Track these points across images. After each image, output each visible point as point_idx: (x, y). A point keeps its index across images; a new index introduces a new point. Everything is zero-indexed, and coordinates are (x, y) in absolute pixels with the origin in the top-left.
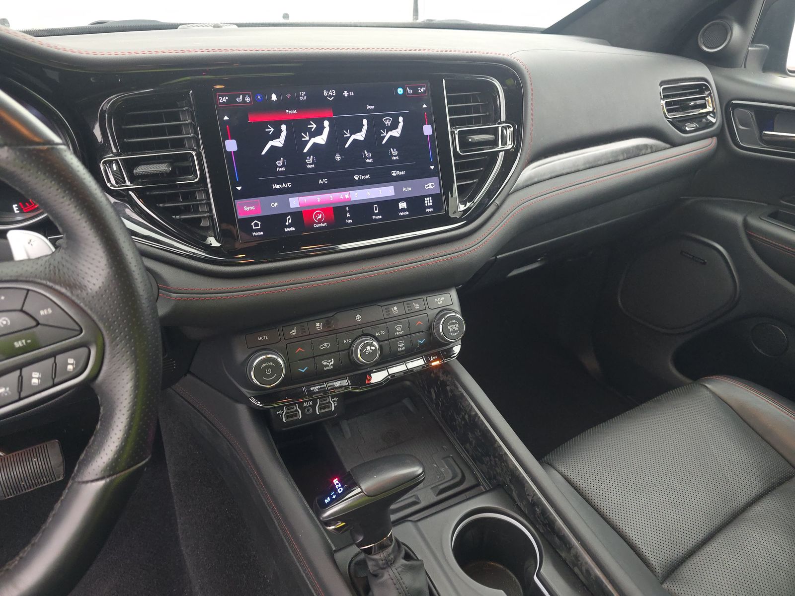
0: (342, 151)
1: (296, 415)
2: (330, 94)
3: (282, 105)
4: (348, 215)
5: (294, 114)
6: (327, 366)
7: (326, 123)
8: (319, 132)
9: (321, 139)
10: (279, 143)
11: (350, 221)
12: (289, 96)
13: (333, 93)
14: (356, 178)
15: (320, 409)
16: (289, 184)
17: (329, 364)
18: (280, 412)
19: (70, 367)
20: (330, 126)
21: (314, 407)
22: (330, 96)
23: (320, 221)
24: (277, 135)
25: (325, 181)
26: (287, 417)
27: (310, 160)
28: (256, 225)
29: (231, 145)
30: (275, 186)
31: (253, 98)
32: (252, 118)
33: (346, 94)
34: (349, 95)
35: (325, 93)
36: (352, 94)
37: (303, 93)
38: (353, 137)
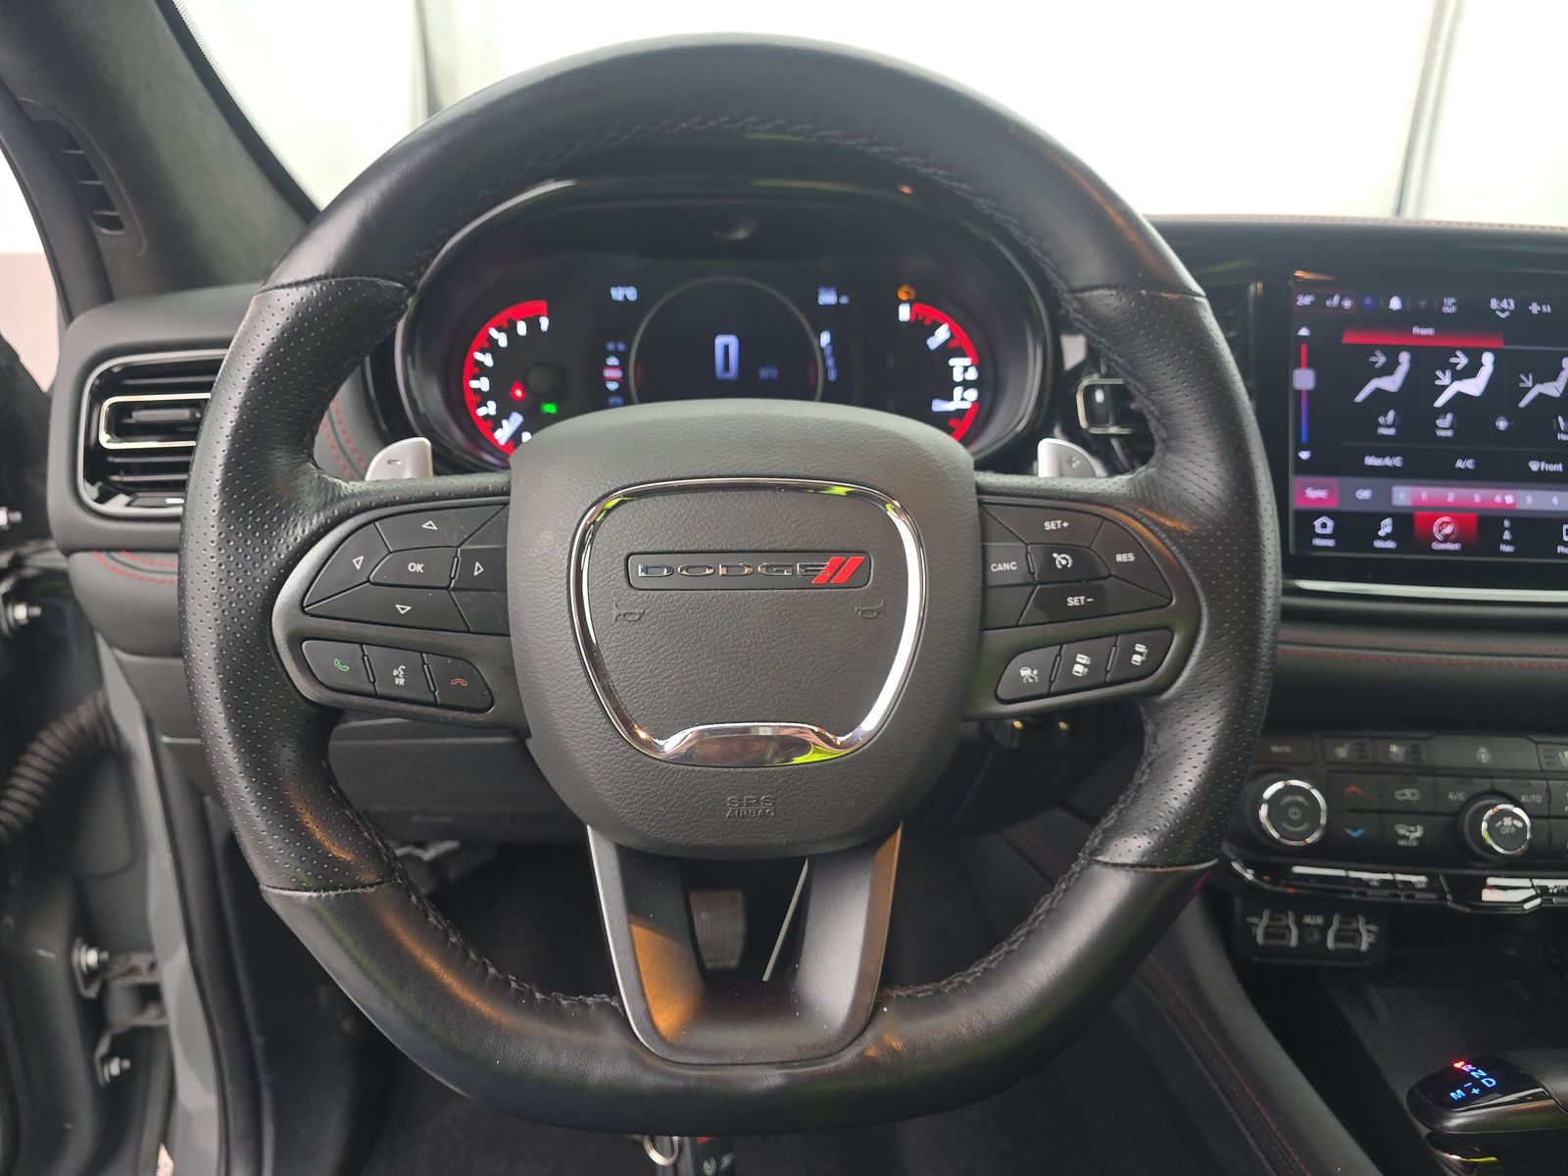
0: (1513, 413)
1: (1282, 937)
2: (1503, 306)
3: (1405, 319)
4: (1507, 536)
5: (1427, 337)
6: (1406, 838)
7: (1488, 359)
8: (1471, 371)
9: (1474, 387)
10: (1391, 384)
11: (1508, 549)
12: (1423, 303)
13: (1509, 304)
14: (1534, 466)
15: (1337, 939)
16: (1397, 461)
17: (1412, 834)
18: (1254, 920)
19: (1137, 659)
20: (1495, 363)
21: (1324, 930)
22: (1503, 310)
23: (1447, 539)
24: (1389, 369)
25: (1470, 464)
26: (1267, 935)
27: (1445, 422)
28: (1324, 525)
29: (1304, 379)
30: (1370, 461)
31: (1358, 303)
32: (1349, 338)
33: (1535, 308)
34: (1540, 312)
35: (1494, 304)
36: (1547, 309)
37: (1451, 301)
38: (1539, 389)
